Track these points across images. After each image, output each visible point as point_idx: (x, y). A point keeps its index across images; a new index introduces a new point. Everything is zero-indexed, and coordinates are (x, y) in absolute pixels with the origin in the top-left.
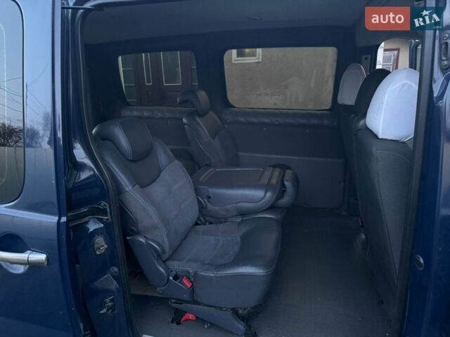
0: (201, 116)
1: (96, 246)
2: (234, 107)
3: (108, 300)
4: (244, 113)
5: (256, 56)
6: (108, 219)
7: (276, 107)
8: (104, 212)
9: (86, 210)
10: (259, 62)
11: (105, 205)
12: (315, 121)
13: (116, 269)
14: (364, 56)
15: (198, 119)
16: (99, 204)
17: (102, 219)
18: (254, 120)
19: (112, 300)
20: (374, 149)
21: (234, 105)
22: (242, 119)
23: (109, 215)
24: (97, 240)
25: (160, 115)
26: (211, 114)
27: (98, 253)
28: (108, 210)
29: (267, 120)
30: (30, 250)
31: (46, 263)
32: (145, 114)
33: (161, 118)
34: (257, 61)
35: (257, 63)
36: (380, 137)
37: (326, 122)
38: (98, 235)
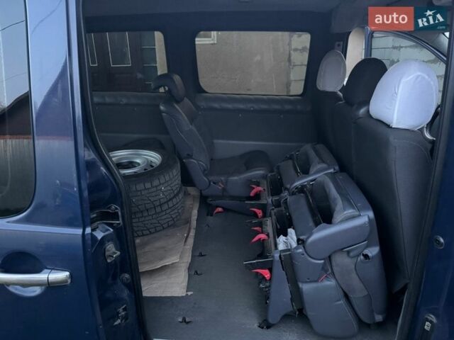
0: (178, 102)
1: (107, 253)
2: (207, 93)
3: (121, 310)
4: (218, 99)
5: (210, 37)
6: (119, 224)
7: (249, 93)
8: (115, 216)
9: (95, 215)
10: (214, 44)
11: (116, 209)
12: (288, 107)
13: (127, 276)
14: (337, 43)
15: (176, 106)
16: (109, 208)
17: (112, 224)
18: (230, 106)
19: (125, 309)
20: (391, 139)
21: (206, 90)
22: (216, 105)
23: (120, 219)
24: (108, 247)
25: (124, 101)
26: (186, 100)
27: (109, 261)
28: (120, 214)
29: (241, 106)
30: (47, 268)
31: (69, 281)
32: (108, 100)
33: (126, 104)
34: (212, 42)
35: (212, 44)
36: (394, 126)
37: (299, 107)
38: (108, 242)
